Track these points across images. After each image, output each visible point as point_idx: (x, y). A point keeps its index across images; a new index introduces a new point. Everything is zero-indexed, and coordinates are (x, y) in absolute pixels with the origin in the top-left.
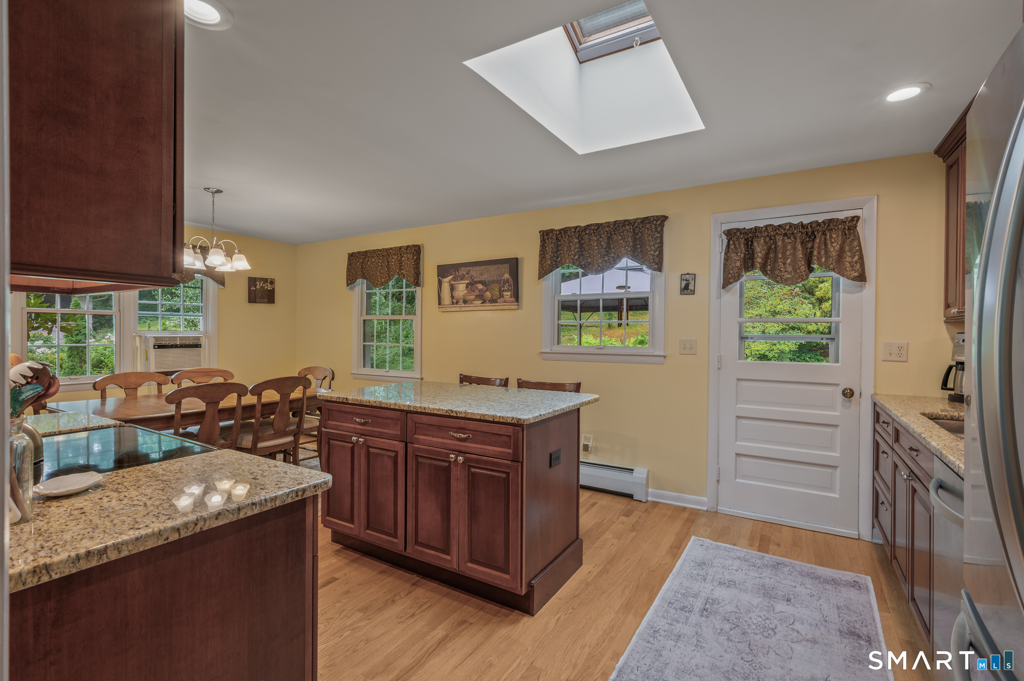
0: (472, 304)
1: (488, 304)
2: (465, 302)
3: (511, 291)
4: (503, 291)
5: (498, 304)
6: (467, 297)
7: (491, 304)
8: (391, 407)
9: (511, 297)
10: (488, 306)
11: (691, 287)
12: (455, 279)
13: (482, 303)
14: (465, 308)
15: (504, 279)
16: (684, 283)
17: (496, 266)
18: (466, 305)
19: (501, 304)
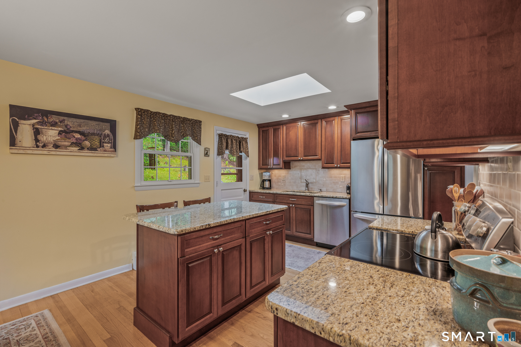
0: (66, 149)
1: (87, 151)
2: (56, 146)
3: (111, 144)
4: (104, 142)
5: (98, 152)
6: (58, 142)
7: (90, 152)
8: (241, 219)
9: (111, 148)
10: (86, 153)
11: (208, 154)
12: (42, 123)
13: (79, 149)
14: (56, 152)
15: (105, 134)
16: (206, 151)
17: (97, 123)
18: (57, 150)
19: (101, 152)
